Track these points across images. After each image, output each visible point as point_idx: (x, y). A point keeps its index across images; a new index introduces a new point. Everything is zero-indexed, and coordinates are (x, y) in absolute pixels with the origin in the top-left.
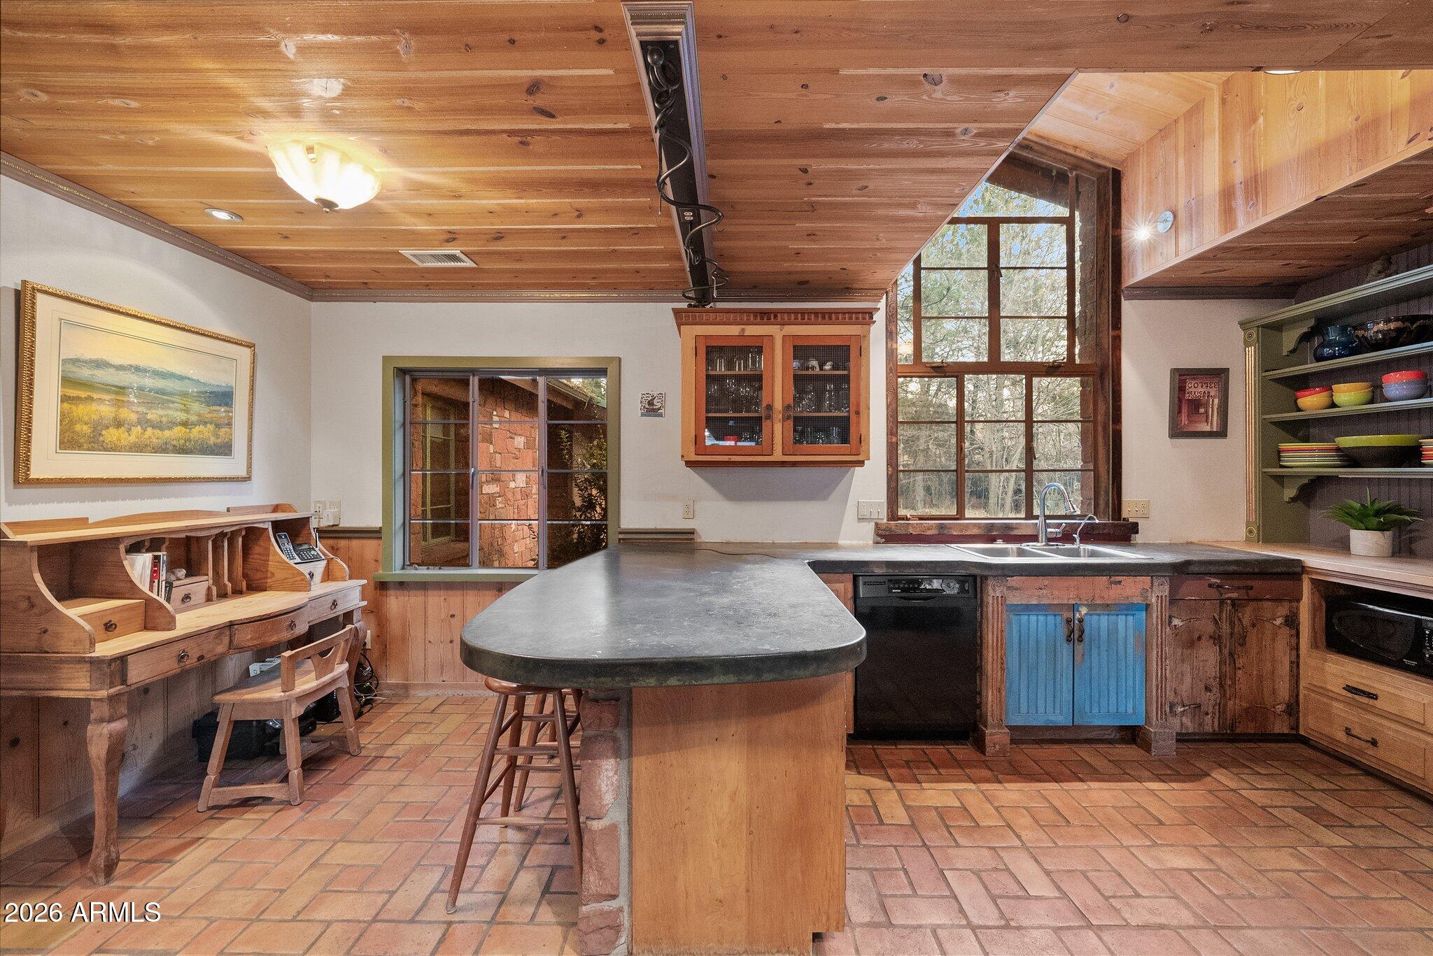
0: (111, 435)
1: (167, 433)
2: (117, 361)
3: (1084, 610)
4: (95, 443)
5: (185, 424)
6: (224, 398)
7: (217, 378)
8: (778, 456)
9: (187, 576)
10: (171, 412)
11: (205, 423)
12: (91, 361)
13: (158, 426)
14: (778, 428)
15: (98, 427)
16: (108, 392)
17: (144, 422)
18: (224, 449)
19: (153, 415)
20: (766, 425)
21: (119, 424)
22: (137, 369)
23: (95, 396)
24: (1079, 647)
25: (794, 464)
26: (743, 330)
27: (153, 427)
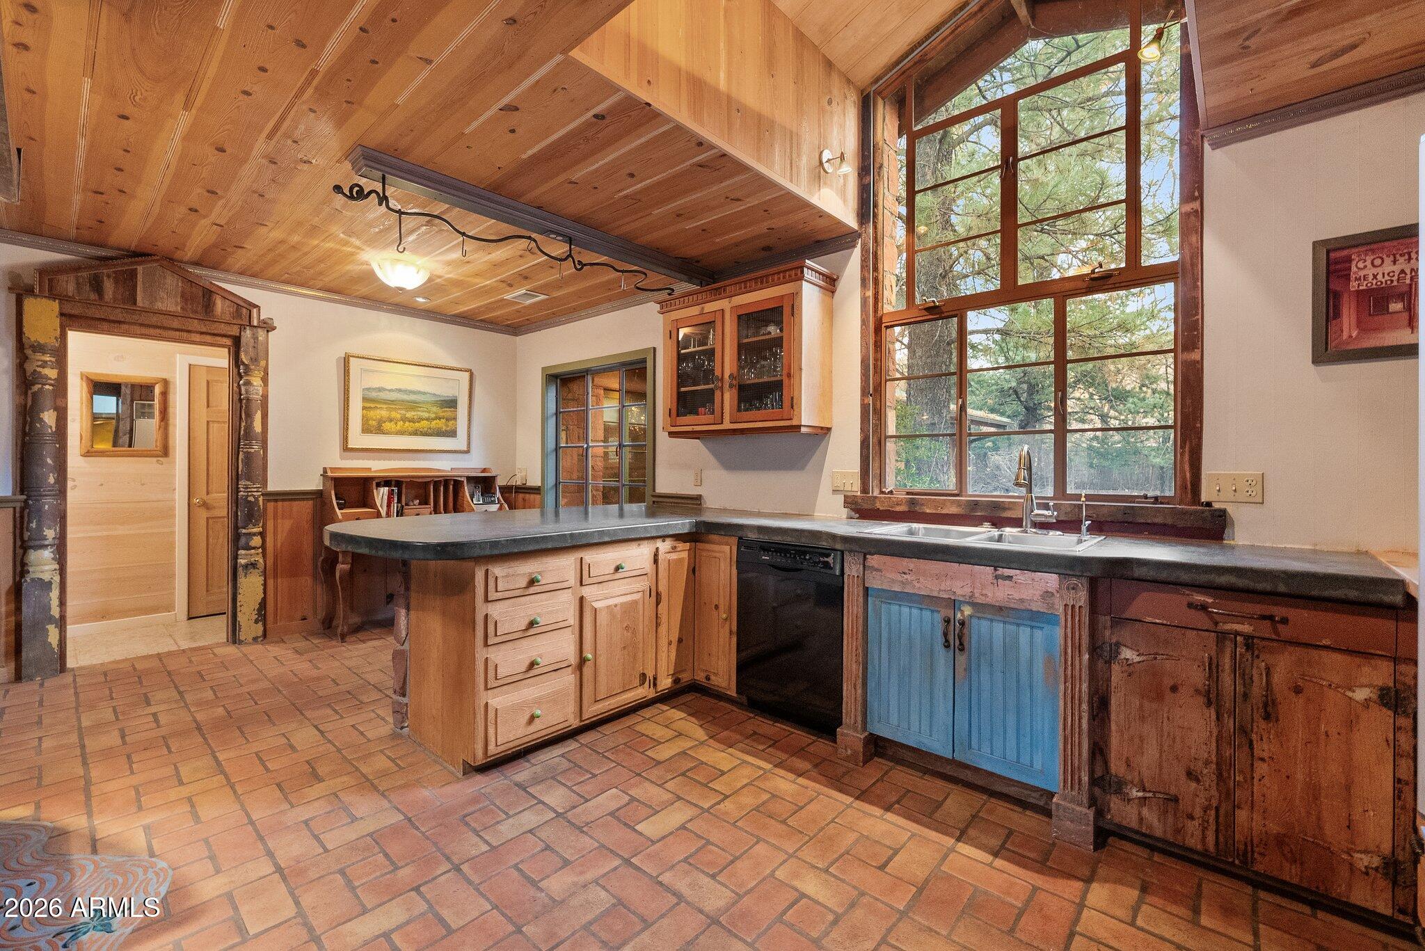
0: (387, 426)
1: (417, 425)
2: (389, 388)
3: (968, 611)
4: (379, 430)
5: (427, 419)
6: (452, 403)
7: (446, 392)
8: (727, 425)
9: (420, 504)
10: (419, 413)
11: (440, 419)
12: (376, 388)
13: (412, 421)
14: (727, 396)
15: (380, 422)
16: (385, 403)
17: (404, 419)
18: (452, 434)
19: (409, 415)
20: (718, 394)
21: (391, 420)
22: (400, 390)
23: (379, 406)
24: (961, 659)
25: (742, 432)
26: (703, 308)
27: (409, 421)
